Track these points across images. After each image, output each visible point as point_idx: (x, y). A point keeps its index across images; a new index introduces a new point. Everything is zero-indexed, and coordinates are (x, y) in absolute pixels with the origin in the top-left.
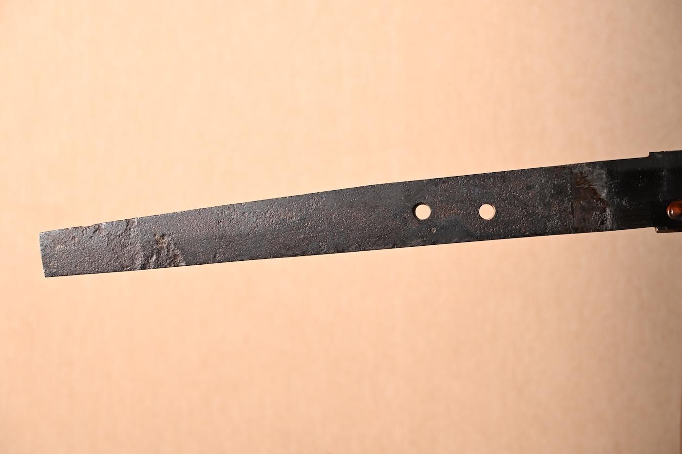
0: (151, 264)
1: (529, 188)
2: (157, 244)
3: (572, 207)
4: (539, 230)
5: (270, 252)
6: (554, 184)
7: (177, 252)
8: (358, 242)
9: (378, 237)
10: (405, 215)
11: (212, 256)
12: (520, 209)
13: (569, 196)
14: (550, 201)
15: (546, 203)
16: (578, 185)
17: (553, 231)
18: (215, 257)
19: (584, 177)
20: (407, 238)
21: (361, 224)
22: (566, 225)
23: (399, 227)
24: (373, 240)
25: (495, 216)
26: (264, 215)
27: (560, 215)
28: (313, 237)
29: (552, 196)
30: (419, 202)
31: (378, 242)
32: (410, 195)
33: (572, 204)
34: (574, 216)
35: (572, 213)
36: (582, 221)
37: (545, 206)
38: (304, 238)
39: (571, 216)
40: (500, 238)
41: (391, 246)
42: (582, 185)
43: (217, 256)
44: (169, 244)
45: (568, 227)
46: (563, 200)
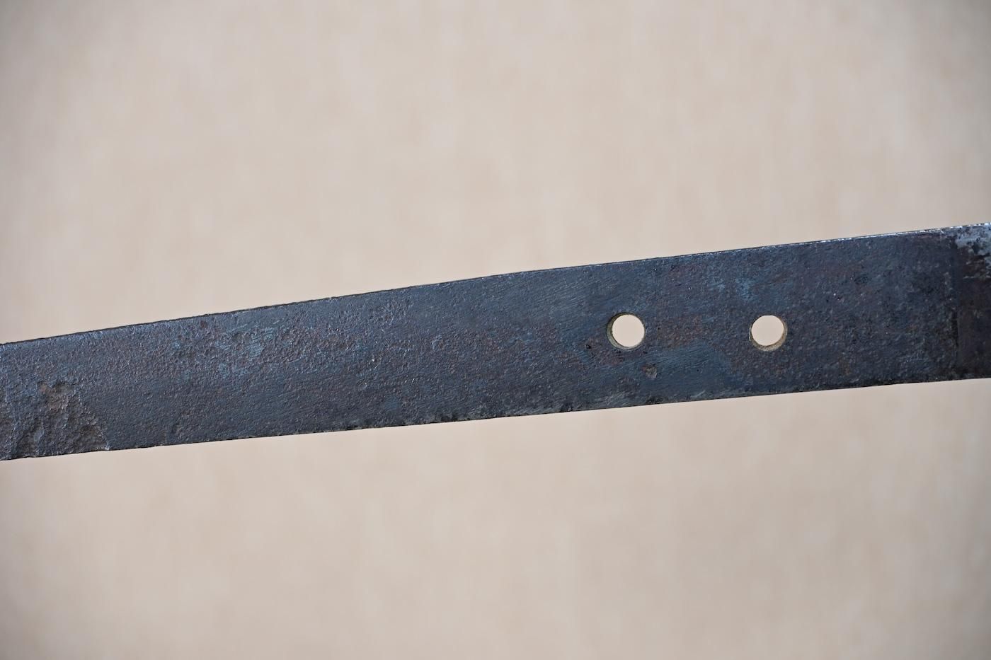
0: (33, 446)
1: (861, 280)
2: (46, 402)
3: (954, 323)
4: (881, 373)
5: (294, 422)
6: (915, 273)
7: (90, 421)
8: (486, 400)
9: (531, 388)
10: (590, 340)
11: (167, 430)
12: (842, 327)
13: (949, 297)
14: (905, 309)
15: (897, 315)
16: (968, 274)
17: (913, 376)
18: (173, 432)
19: (981, 257)
20: (593, 391)
21: (494, 360)
22: (940, 362)
23: (577, 366)
24: (519, 395)
25: (787, 343)
26: (280, 338)
27: (928, 342)
28: (387, 388)
29: (912, 298)
30: (620, 311)
31: (531, 399)
32: (600, 297)
33: (955, 316)
34: (959, 342)
35: (955, 335)
36: (976, 352)
37: (895, 319)
38: (368, 390)
39: (951, 342)
40: (796, 390)
41: (559, 407)
42: (977, 275)
43: (178, 430)
44: (72, 403)
45: (944, 366)
46: (934, 306)
